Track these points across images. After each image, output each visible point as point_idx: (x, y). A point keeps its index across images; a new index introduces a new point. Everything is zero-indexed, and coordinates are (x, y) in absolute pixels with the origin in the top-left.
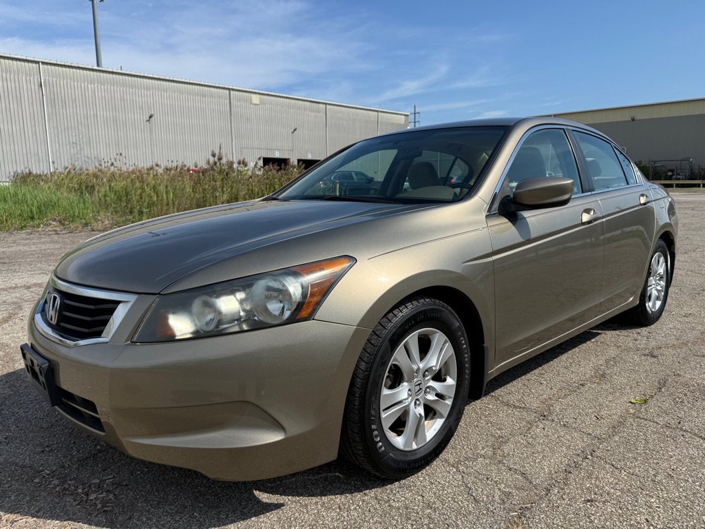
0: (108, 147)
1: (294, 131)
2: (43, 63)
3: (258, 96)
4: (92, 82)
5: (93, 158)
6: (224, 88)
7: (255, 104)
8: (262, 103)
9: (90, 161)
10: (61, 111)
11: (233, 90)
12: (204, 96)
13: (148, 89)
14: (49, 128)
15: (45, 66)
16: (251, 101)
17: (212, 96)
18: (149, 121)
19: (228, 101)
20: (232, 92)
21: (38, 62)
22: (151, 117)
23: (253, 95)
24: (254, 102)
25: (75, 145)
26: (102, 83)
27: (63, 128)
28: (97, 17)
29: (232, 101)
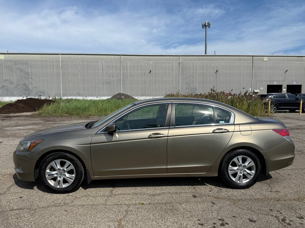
0: (199, 84)
1: (286, 71)
2: (181, 56)
3: (267, 57)
4: (196, 60)
5: (194, 88)
6: (250, 56)
7: (265, 61)
8: (269, 60)
9: (193, 89)
10: (185, 72)
11: (254, 56)
12: (241, 60)
13: (217, 60)
14: (181, 78)
15: (182, 57)
16: (263, 60)
17: (244, 60)
18: (216, 73)
19: (252, 61)
20: (254, 57)
21: (179, 56)
22: (217, 71)
23: (264, 57)
24: (265, 60)
25: (188, 84)
26: (200, 60)
27: (185, 78)
28: (207, 32)
29: (254, 61)
